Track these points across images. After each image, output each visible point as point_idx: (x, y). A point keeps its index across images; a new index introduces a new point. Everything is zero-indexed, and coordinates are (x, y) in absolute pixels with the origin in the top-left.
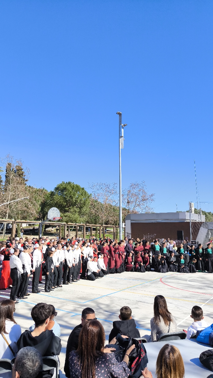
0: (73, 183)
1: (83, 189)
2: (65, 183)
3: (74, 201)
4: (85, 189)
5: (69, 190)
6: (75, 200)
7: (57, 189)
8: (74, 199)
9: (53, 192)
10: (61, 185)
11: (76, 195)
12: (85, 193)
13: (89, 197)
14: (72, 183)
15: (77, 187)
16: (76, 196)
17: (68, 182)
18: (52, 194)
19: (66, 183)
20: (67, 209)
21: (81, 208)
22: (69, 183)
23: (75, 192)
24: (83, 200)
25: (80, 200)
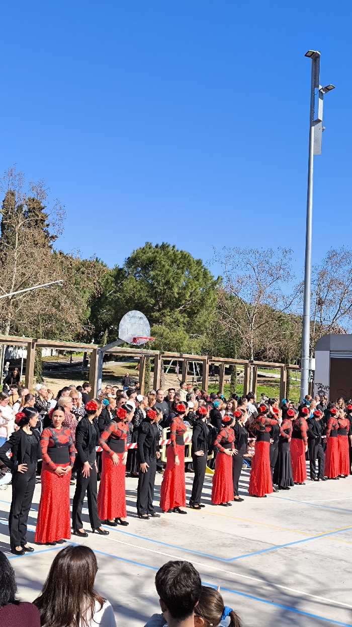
1: (199, 263)
7: (131, 262)
8: (176, 290)
9: (121, 269)
10: (143, 251)
12: (205, 274)
13: (214, 284)
14: (171, 246)
15: (184, 257)
16: (182, 283)
17: (160, 244)
18: (119, 275)
19: (157, 246)
20: (156, 314)
21: (191, 314)
22: (164, 247)
23: (179, 271)
25: (191, 293)
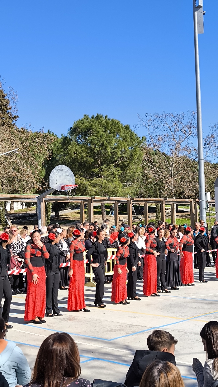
0: (106, 117)
1: (127, 127)
2: (90, 117)
3: (111, 155)
4: (131, 127)
5: (99, 132)
6: (111, 153)
7: (74, 131)
8: (109, 150)
9: (66, 138)
10: (82, 122)
11: (114, 142)
12: (132, 136)
13: (139, 143)
14: (104, 116)
15: (115, 124)
16: (114, 144)
17: (95, 116)
18: (65, 141)
19: (93, 118)
20: (96, 170)
21: (123, 167)
22: (98, 117)
23: (111, 135)
24: (129, 150)
25: (122, 152)
